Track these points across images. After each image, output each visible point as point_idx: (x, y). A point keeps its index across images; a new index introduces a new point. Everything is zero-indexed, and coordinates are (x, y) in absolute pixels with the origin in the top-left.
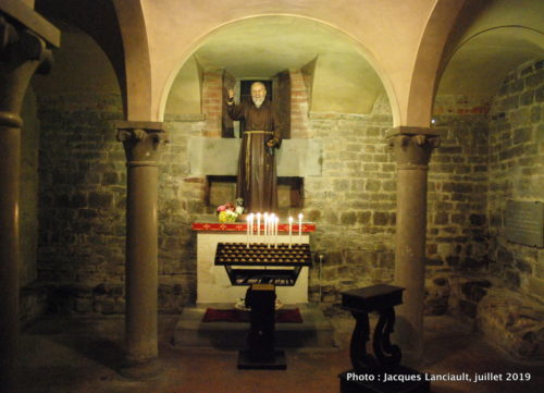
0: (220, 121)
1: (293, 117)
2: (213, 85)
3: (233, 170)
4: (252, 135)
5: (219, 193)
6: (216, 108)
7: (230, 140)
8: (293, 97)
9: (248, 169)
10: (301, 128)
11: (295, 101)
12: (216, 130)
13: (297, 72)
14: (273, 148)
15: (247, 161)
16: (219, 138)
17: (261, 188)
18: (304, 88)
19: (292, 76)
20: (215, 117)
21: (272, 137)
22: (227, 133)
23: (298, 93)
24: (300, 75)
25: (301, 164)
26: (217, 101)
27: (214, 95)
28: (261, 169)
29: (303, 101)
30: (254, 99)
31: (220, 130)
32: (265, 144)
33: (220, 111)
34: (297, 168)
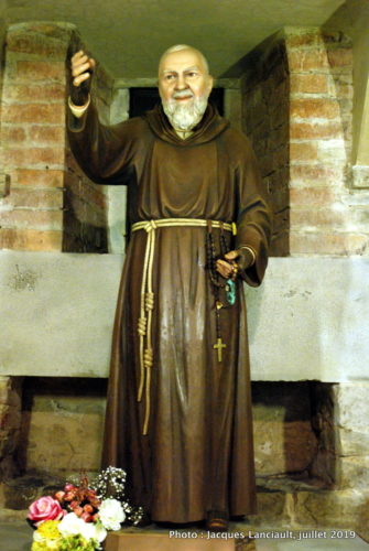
0: (60, 200)
1: (297, 183)
2: (36, 82)
3: (96, 360)
4: (160, 232)
5: (59, 430)
6: (47, 156)
7: (90, 261)
8: (296, 119)
9: (146, 359)
10: (324, 221)
11: (304, 131)
12: (44, 224)
13: (308, 40)
14: (239, 279)
15: (144, 326)
16: (53, 253)
17: (193, 429)
18: (332, 91)
19: (293, 52)
20: (41, 186)
21: (233, 242)
22: (83, 237)
23: (312, 107)
24: (318, 49)
25: (326, 338)
26: (49, 134)
27: (37, 113)
28: (195, 356)
29: (330, 132)
30: (169, 107)
31: (59, 226)
32: (210, 266)
33: (59, 166)
34: (313, 351)
